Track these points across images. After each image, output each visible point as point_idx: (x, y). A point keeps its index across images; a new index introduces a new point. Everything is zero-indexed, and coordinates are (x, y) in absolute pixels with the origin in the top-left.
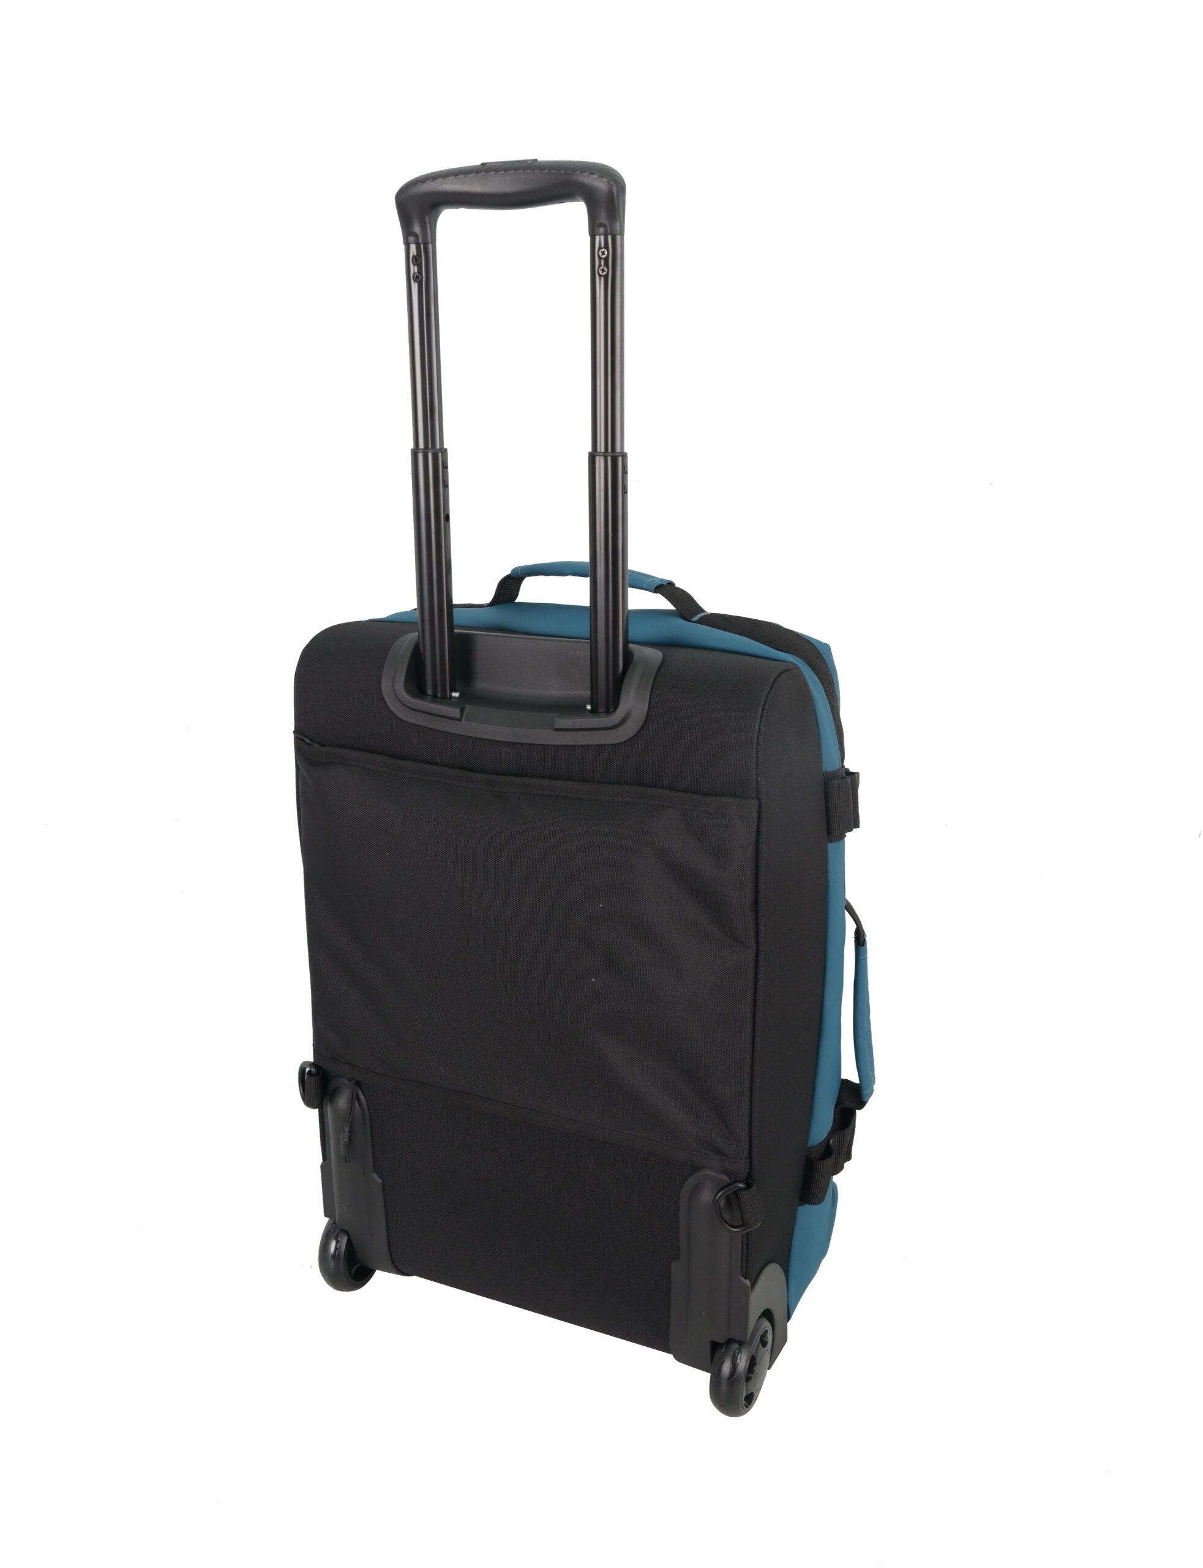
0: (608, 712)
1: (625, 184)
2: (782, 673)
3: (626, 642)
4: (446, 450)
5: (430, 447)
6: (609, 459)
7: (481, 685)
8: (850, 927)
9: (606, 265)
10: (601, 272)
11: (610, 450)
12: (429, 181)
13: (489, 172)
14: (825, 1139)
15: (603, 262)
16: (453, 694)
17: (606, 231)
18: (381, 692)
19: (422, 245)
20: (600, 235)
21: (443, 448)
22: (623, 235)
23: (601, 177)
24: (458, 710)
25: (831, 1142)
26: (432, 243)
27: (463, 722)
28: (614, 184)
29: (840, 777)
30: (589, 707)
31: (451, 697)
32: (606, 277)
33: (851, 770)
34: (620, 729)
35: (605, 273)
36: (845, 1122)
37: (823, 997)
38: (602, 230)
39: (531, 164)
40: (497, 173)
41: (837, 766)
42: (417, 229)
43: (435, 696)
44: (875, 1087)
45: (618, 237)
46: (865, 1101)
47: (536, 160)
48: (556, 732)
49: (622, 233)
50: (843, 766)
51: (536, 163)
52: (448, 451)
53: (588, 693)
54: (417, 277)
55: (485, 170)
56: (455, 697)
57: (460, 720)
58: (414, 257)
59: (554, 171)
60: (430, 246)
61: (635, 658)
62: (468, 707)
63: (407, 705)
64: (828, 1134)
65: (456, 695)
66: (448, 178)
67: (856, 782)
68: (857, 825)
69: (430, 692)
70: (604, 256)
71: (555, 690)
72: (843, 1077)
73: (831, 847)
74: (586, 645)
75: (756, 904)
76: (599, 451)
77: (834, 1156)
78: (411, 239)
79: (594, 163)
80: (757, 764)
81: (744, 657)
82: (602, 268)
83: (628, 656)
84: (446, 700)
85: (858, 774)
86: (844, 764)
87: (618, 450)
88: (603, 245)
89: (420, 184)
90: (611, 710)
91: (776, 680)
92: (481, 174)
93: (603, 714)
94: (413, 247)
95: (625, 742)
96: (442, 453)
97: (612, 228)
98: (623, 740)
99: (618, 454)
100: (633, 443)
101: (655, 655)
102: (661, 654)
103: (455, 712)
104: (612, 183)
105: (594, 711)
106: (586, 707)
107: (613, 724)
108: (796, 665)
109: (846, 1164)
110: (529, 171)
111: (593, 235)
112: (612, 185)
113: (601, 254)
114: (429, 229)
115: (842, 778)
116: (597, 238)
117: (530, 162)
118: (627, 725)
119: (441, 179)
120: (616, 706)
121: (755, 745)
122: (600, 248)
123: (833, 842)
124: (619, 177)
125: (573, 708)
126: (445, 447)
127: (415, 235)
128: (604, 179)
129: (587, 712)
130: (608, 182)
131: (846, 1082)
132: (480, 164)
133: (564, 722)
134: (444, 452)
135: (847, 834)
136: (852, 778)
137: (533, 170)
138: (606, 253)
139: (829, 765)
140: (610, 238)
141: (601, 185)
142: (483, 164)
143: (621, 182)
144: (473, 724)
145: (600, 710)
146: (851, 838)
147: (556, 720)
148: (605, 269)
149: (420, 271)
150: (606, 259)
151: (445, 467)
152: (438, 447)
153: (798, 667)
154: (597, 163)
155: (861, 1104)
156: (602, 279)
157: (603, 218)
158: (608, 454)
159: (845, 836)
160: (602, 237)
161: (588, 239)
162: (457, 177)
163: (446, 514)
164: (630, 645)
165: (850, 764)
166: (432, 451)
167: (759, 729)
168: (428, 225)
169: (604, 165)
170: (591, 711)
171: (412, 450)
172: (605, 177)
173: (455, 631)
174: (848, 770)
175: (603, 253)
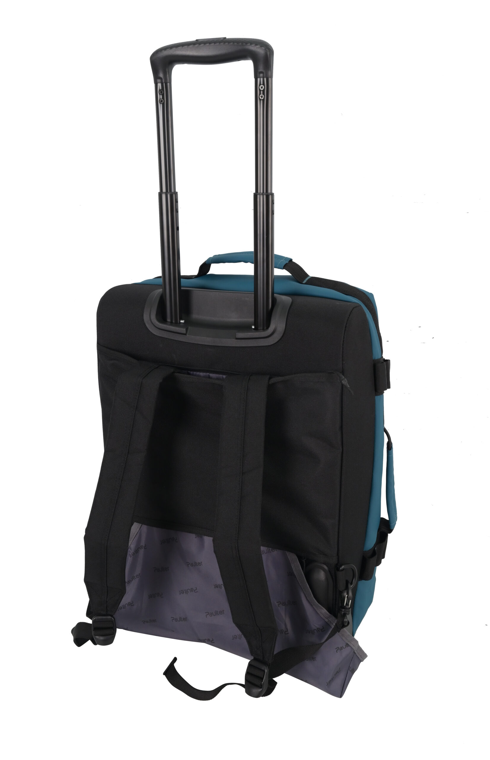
0: (264, 330)
1: (273, 51)
2: (354, 308)
3: (273, 293)
4: (177, 192)
5: (169, 191)
6: (265, 196)
7: (195, 316)
8: (386, 440)
9: (264, 94)
10: (260, 98)
11: (265, 192)
12: (168, 50)
13: (200, 44)
14: (373, 548)
15: (262, 92)
16: (181, 321)
17: (264, 76)
18: (143, 320)
19: (164, 84)
20: (260, 78)
21: (175, 191)
22: (272, 78)
23: (261, 46)
24: (184, 329)
25: (376, 549)
26: (169, 83)
27: (187, 335)
28: (268, 50)
29: (381, 362)
30: (253, 327)
31: (180, 323)
32: (263, 100)
33: (386, 359)
34: (270, 338)
35: (263, 98)
36: (382, 539)
37: (372, 475)
38: (261, 75)
39: (223, 40)
40: (205, 45)
41: (380, 357)
42: (161, 75)
43: (171, 322)
44: (397, 522)
45: (270, 79)
46: (392, 529)
47: (225, 38)
48: (237, 340)
49: (272, 77)
50: (382, 357)
51: (226, 39)
52: (178, 193)
53: (252, 320)
54: (162, 101)
55: (198, 43)
56: (182, 323)
57: (185, 334)
58: (160, 90)
59: (236, 44)
60: (168, 84)
61: (278, 300)
62: (189, 328)
63: (157, 327)
64: (374, 545)
65: (182, 321)
66: (178, 48)
67: (389, 365)
68: (389, 387)
69: (169, 320)
70: (262, 89)
71: (234, 318)
72: (381, 517)
73: (377, 398)
74: (252, 295)
75: (341, 427)
76: (259, 192)
77: (376, 556)
78: (159, 81)
79: (257, 39)
80: (343, 355)
81: (332, 300)
82: (261, 95)
83: (274, 300)
84: (177, 324)
85: (389, 360)
86: (383, 356)
87: (269, 191)
88: (262, 83)
89: (164, 51)
90: (265, 328)
91: (351, 311)
92: (196, 46)
93: (262, 330)
94: (159, 85)
95: (273, 345)
96: (175, 194)
97: (267, 74)
98: (272, 343)
99: (269, 194)
100: (276, 188)
101: (287, 299)
102: (291, 299)
103: (183, 330)
104: (267, 50)
105: (256, 329)
106: (252, 327)
107: (267, 335)
108: (359, 304)
109: (383, 560)
110: (222, 44)
111: (256, 77)
112: (267, 51)
113: (260, 88)
114: (168, 75)
115: (382, 363)
116: (259, 79)
117: (222, 39)
118: (275, 335)
119: (175, 48)
120: (268, 326)
121: (342, 345)
122: (260, 85)
123: (378, 395)
124: (270, 47)
125: (245, 327)
126: (176, 191)
127: (161, 78)
128: (263, 48)
129: (253, 330)
130: (265, 49)
131: (383, 519)
132: (195, 40)
133: (240, 335)
134: (176, 194)
135: (385, 391)
136: (387, 363)
137: (225, 43)
138: (263, 87)
139: (376, 357)
140: (265, 79)
141: (261, 51)
142: (197, 40)
143: (272, 49)
144: (193, 336)
145: (259, 328)
146: (387, 393)
147: (237, 334)
148: (263, 96)
149: (163, 98)
150: (264, 91)
151: (177, 202)
152: (173, 191)
153: (360, 305)
154: (259, 39)
155: (390, 531)
156: (262, 101)
157: (261, 69)
158: (264, 194)
159: (384, 393)
160: (262, 79)
161: (254, 80)
162: (184, 47)
163: (177, 227)
164: (275, 295)
165: (385, 356)
166: (169, 193)
167: (344, 337)
168: (168, 73)
169: (262, 41)
170: (254, 329)
171: (159, 193)
172: (263, 47)
173: (182, 288)
174: (384, 359)
175: (262, 87)
